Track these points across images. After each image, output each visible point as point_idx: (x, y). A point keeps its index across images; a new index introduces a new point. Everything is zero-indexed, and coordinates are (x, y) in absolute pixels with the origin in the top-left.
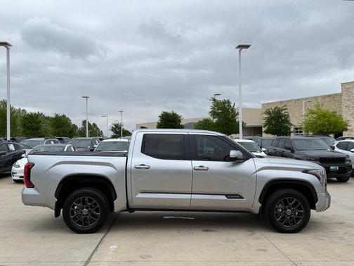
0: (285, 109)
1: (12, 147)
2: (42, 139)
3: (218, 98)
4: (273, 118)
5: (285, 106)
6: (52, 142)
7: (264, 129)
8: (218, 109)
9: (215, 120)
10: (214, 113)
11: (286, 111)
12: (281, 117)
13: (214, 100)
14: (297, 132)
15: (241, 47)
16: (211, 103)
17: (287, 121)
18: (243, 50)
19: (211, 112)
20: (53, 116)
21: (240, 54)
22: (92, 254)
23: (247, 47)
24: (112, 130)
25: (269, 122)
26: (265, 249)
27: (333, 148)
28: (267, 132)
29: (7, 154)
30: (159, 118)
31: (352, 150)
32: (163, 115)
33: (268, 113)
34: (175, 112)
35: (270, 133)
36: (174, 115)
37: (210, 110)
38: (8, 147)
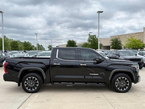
1: (4, 55)
2: (17, 51)
3: (91, 34)
4: (114, 42)
5: (119, 37)
6: (21, 53)
7: (111, 47)
8: (91, 39)
9: (90, 43)
10: (89, 40)
11: (120, 39)
12: (117, 42)
13: (89, 35)
14: (125, 48)
15: (99, 12)
16: (88, 37)
17: (120, 44)
18: (100, 13)
19: (88, 40)
20: (24, 42)
21: (99, 15)
22: (27, 99)
23: (102, 12)
24: (48, 48)
25: (113, 44)
26: (99, 97)
27: (136, 55)
28: (112, 48)
29: (2, 57)
30: (67, 43)
31: (144, 56)
32: (69, 41)
33: (112, 40)
34: (73, 40)
35: (113, 49)
37: (88, 39)
38: (2, 55)
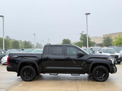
0: (111, 37)
1: (3, 52)
2: (15, 49)
3: (83, 33)
4: (106, 40)
8: (83, 38)
12: (109, 40)
15: (87, 14)
16: (80, 35)
18: (88, 15)
19: (80, 39)
23: (89, 14)
25: (105, 42)
29: (1, 55)
32: (64, 40)
33: (104, 38)
36: (68, 40)
38: (1, 52)
